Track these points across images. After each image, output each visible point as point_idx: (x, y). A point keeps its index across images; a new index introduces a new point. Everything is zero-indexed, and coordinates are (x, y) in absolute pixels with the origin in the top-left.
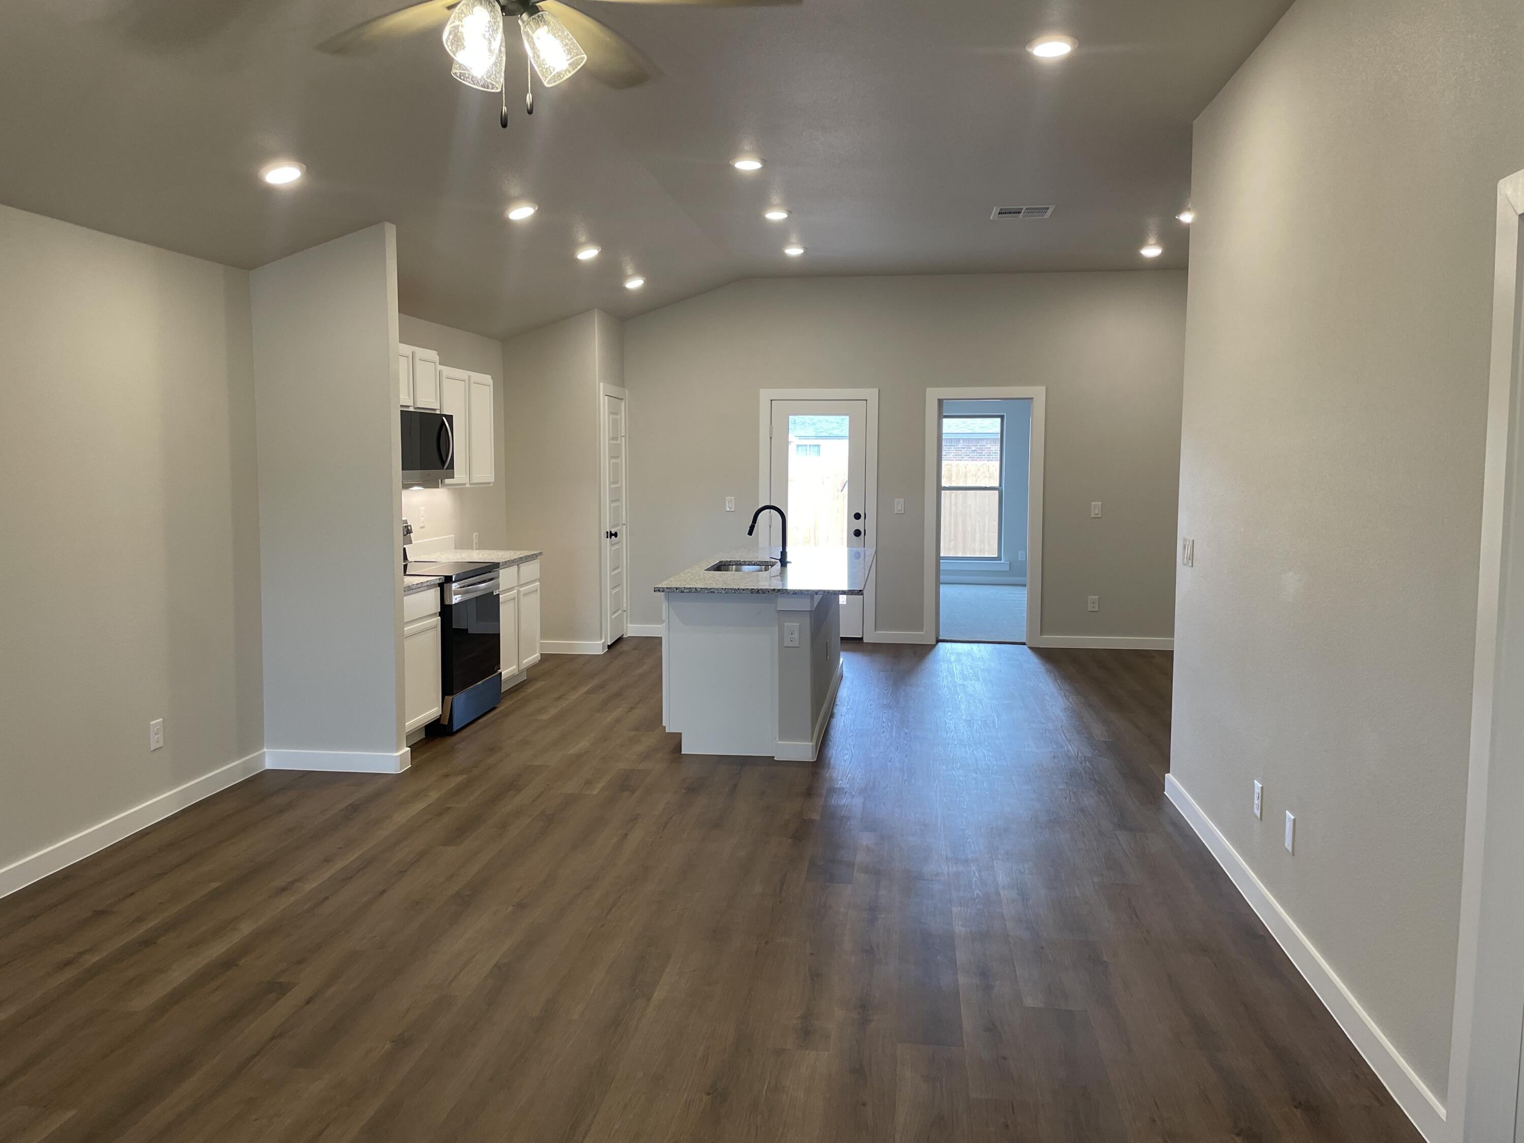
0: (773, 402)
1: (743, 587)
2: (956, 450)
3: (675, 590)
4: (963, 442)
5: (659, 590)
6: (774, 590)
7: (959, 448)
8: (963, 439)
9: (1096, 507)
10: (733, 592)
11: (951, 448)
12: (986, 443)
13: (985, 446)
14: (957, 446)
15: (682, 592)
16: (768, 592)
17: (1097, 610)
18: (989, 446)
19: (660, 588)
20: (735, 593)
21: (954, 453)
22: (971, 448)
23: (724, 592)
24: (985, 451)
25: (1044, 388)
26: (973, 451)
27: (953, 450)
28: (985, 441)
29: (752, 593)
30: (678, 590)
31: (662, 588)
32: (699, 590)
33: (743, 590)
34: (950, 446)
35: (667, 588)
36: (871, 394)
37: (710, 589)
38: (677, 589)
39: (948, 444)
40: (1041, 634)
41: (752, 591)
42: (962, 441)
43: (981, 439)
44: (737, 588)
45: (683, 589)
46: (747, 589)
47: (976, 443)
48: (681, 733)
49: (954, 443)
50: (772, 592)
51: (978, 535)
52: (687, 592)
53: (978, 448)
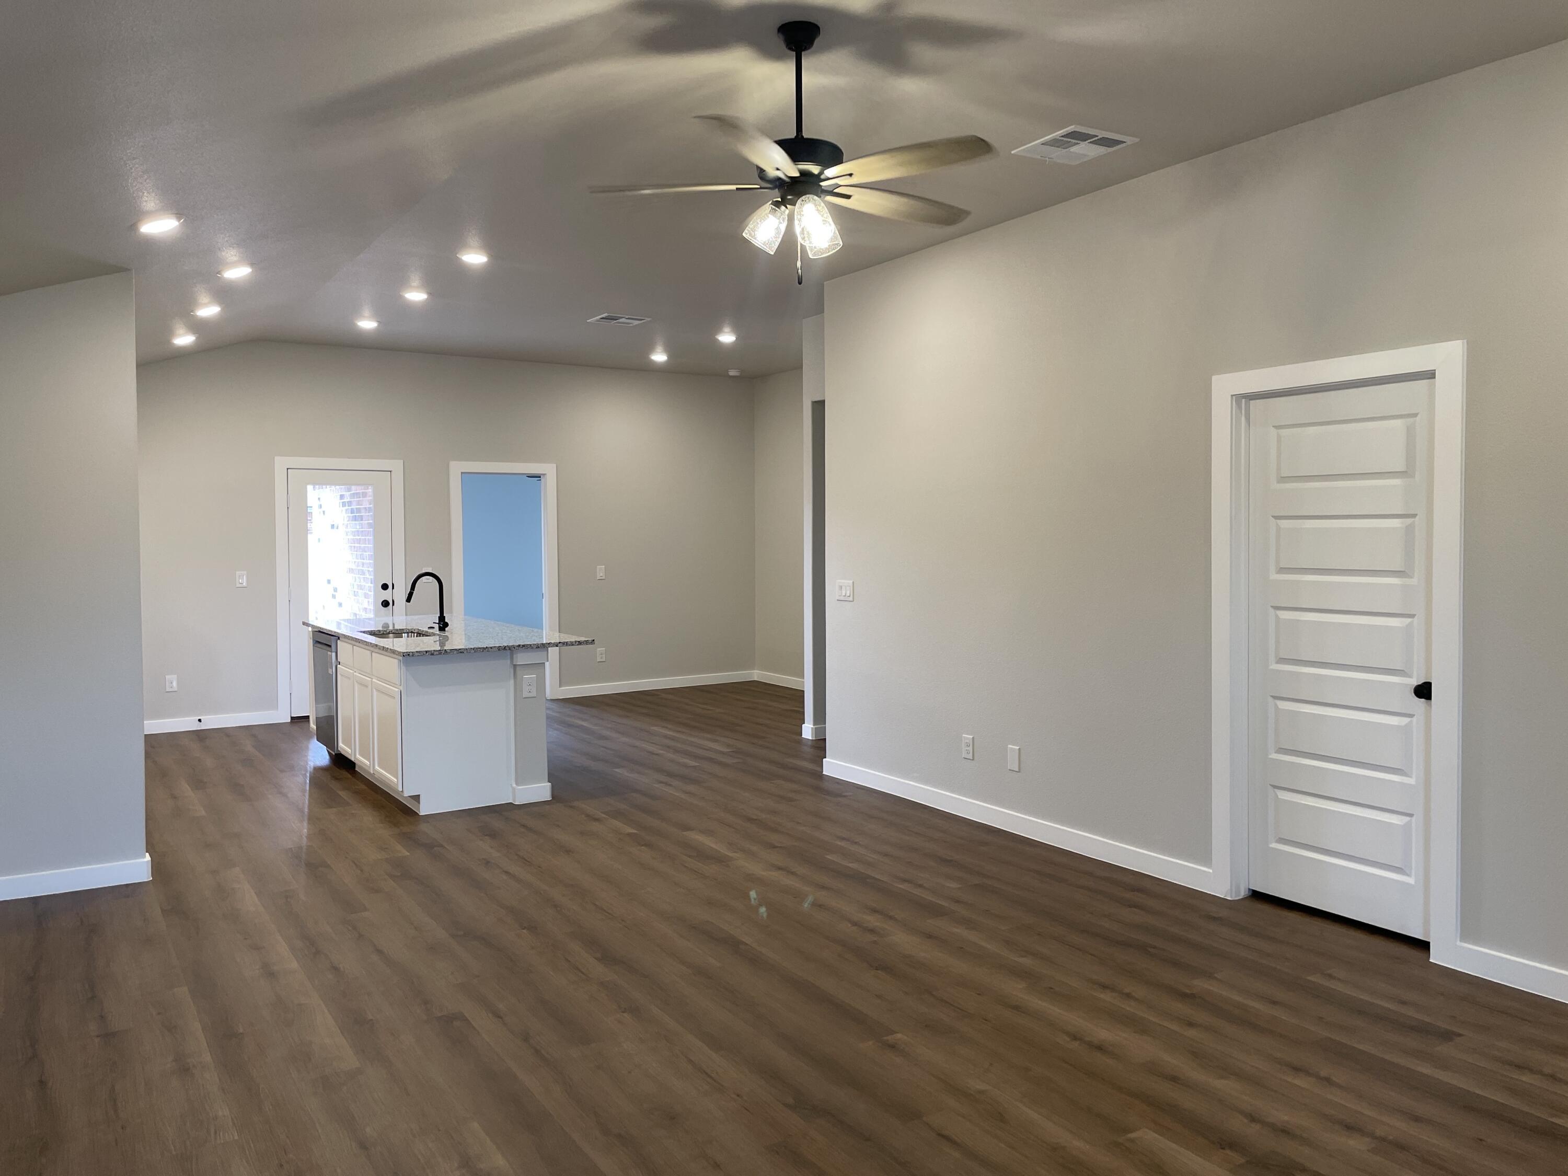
0: (289, 470)
1: (491, 646)
3: (425, 653)
5: (409, 655)
6: (519, 645)
9: (601, 572)
10: (482, 650)
15: (432, 654)
16: (514, 648)
17: (604, 660)
19: (410, 652)
20: (483, 651)
23: (473, 651)
25: (555, 465)
29: (499, 650)
30: (428, 653)
31: (412, 652)
32: (448, 651)
33: (491, 648)
35: (417, 652)
36: (397, 465)
37: (460, 649)
38: (426, 652)
40: (560, 687)
41: (499, 648)
44: (485, 647)
45: (432, 652)
46: (495, 647)
48: (419, 795)
50: (517, 648)
52: (437, 655)
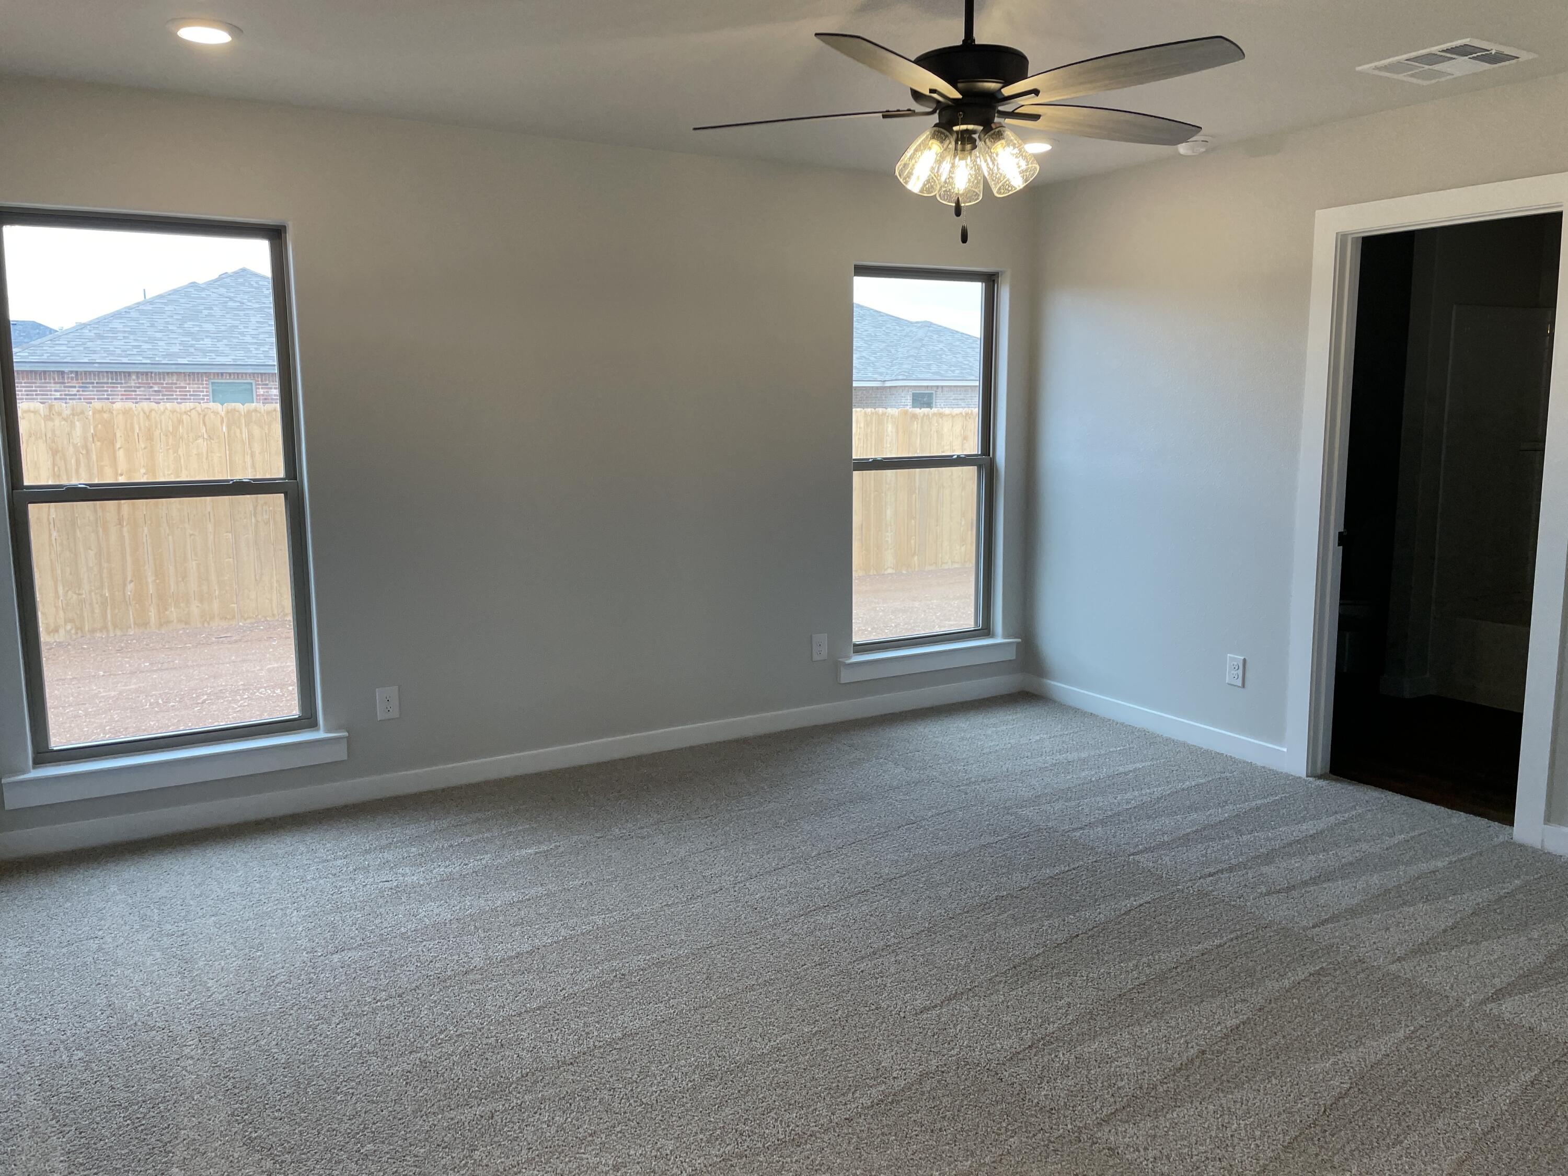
2: (125, 391)
4: (138, 378)
7: (131, 387)
8: (137, 373)
11: (117, 387)
12: (177, 380)
13: (176, 384)
14: (125, 383)
18: (182, 385)
21: (122, 395)
22: (151, 387)
24: (176, 392)
26: (155, 391)
27: (121, 391)
28: (175, 378)
34: (114, 383)
39: (110, 381)
42: (134, 377)
43: (168, 373)
47: (160, 380)
49: (121, 379)
51: (192, 565)
53: (162, 388)
